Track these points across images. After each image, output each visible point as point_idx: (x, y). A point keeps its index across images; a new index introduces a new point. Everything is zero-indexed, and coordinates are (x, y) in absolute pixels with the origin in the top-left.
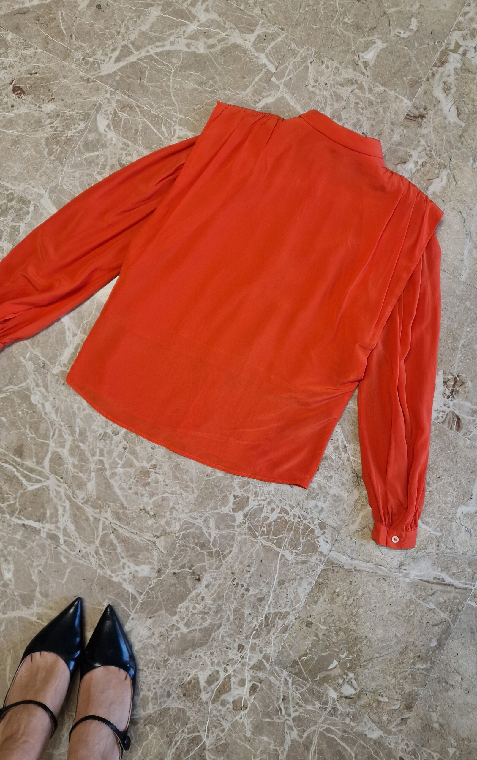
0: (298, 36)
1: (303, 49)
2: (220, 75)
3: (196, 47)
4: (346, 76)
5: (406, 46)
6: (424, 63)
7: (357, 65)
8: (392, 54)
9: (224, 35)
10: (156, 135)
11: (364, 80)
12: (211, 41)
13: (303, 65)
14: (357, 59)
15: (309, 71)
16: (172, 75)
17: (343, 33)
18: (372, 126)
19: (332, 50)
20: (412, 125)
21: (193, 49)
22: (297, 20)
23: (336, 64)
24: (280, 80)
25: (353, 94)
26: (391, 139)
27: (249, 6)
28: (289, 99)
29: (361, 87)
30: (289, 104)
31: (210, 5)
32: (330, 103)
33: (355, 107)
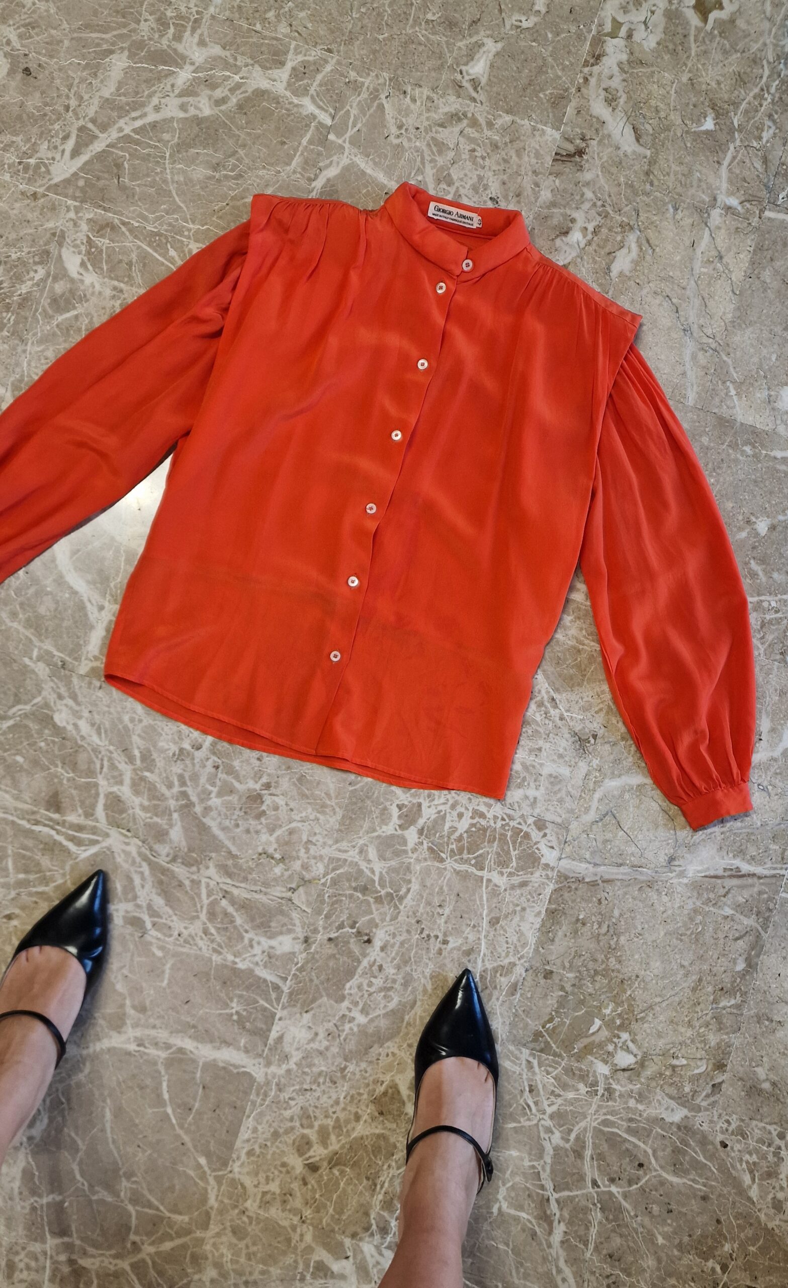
0: (357, 57)
1: (370, 78)
2: (244, 146)
3: (197, 108)
4: (447, 109)
5: (534, 41)
6: (568, 63)
7: (460, 87)
8: (513, 59)
9: (237, 78)
10: (163, 264)
11: (476, 109)
12: (219, 93)
13: (375, 104)
14: (459, 77)
15: (387, 112)
16: (167, 161)
17: (428, 39)
18: (504, 183)
19: (417, 70)
20: (567, 170)
21: (192, 111)
22: (350, 32)
23: (426, 92)
24: (343, 135)
25: (464, 137)
26: (537, 199)
27: (269, 23)
28: (362, 166)
29: (474, 123)
30: (363, 173)
31: (206, 33)
32: (429, 158)
33: (471, 157)
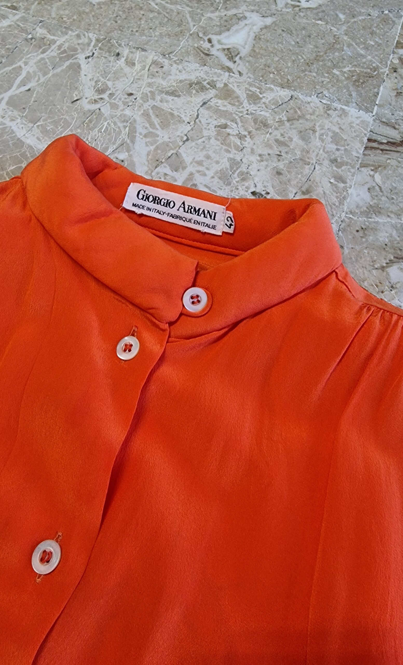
0: (54, 16)
1: (67, 37)
4: (183, 77)
5: (320, 19)
6: (372, 43)
7: (208, 55)
8: (291, 33)
11: (231, 80)
13: (67, 64)
14: (206, 45)
15: (83, 73)
17: (164, 8)
18: (279, 173)
19: (142, 34)
20: (394, 163)
23: (153, 56)
25: (208, 109)
26: (342, 200)
28: (21, 133)
29: (228, 94)
30: (19, 142)
32: (144, 132)
33: (219, 134)
